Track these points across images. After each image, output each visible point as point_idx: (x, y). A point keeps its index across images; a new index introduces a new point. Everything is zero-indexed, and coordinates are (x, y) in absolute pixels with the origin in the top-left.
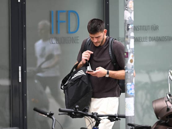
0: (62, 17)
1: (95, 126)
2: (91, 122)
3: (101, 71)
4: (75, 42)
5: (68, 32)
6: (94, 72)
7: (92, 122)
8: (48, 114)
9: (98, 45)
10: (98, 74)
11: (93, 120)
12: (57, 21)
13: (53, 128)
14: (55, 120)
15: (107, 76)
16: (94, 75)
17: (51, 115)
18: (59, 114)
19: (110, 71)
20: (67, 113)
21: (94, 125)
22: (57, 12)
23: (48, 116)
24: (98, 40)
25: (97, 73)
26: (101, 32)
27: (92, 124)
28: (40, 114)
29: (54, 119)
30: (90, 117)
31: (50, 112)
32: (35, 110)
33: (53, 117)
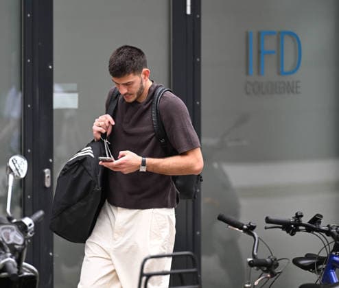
0: (270, 44)
1: (333, 251)
2: (326, 244)
3: (130, 159)
4: (293, 92)
5: (280, 72)
6: (115, 162)
7: (329, 244)
8: (245, 227)
9: (132, 99)
10: (123, 166)
11: (330, 239)
12: (259, 52)
13: (255, 254)
14: (259, 238)
15: (143, 169)
16: (115, 168)
17: (250, 230)
18: (266, 228)
19: (148, 160)
20: (281, 226)
21: (332, 248)
22: (259, 34)
23: (245, 231)
24: (128, 90)
25: (120, 164)
26: (135, 75)
27: (327, 247)
28: (229, 227)
29: (256, 236)
30: (324, 234)
31: (249, 224)
32: (221, 218)
33: (255, 233)
